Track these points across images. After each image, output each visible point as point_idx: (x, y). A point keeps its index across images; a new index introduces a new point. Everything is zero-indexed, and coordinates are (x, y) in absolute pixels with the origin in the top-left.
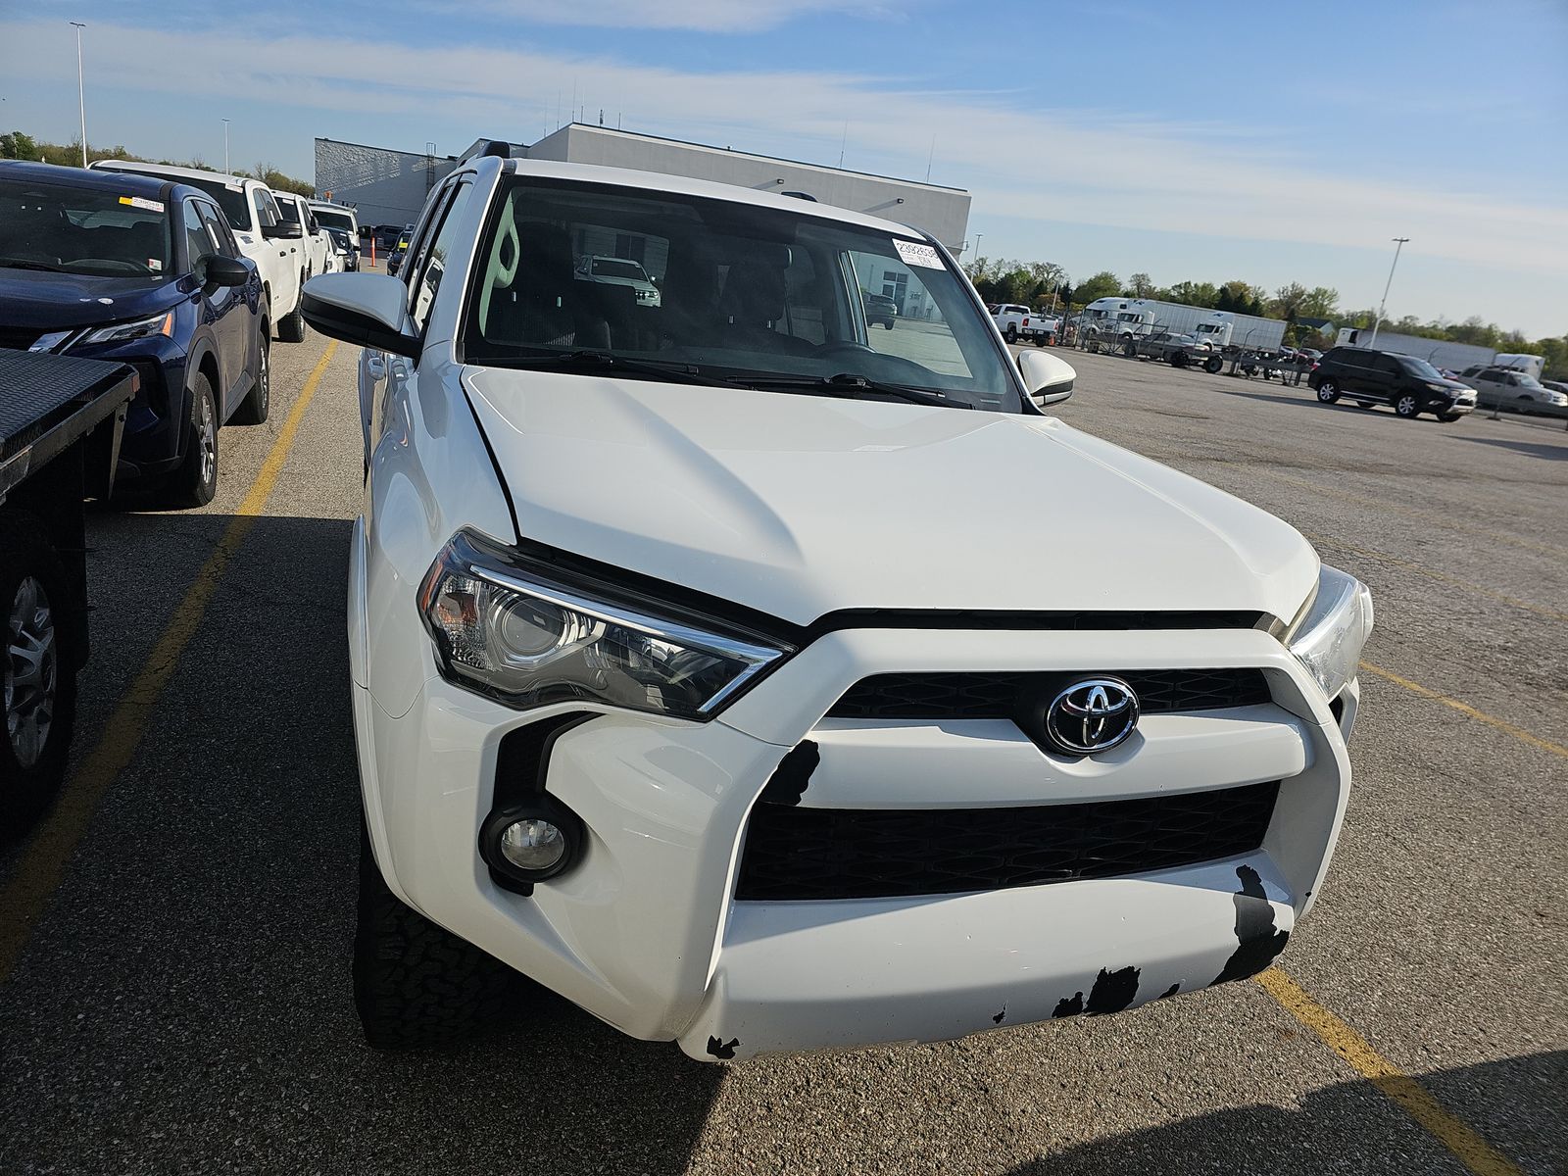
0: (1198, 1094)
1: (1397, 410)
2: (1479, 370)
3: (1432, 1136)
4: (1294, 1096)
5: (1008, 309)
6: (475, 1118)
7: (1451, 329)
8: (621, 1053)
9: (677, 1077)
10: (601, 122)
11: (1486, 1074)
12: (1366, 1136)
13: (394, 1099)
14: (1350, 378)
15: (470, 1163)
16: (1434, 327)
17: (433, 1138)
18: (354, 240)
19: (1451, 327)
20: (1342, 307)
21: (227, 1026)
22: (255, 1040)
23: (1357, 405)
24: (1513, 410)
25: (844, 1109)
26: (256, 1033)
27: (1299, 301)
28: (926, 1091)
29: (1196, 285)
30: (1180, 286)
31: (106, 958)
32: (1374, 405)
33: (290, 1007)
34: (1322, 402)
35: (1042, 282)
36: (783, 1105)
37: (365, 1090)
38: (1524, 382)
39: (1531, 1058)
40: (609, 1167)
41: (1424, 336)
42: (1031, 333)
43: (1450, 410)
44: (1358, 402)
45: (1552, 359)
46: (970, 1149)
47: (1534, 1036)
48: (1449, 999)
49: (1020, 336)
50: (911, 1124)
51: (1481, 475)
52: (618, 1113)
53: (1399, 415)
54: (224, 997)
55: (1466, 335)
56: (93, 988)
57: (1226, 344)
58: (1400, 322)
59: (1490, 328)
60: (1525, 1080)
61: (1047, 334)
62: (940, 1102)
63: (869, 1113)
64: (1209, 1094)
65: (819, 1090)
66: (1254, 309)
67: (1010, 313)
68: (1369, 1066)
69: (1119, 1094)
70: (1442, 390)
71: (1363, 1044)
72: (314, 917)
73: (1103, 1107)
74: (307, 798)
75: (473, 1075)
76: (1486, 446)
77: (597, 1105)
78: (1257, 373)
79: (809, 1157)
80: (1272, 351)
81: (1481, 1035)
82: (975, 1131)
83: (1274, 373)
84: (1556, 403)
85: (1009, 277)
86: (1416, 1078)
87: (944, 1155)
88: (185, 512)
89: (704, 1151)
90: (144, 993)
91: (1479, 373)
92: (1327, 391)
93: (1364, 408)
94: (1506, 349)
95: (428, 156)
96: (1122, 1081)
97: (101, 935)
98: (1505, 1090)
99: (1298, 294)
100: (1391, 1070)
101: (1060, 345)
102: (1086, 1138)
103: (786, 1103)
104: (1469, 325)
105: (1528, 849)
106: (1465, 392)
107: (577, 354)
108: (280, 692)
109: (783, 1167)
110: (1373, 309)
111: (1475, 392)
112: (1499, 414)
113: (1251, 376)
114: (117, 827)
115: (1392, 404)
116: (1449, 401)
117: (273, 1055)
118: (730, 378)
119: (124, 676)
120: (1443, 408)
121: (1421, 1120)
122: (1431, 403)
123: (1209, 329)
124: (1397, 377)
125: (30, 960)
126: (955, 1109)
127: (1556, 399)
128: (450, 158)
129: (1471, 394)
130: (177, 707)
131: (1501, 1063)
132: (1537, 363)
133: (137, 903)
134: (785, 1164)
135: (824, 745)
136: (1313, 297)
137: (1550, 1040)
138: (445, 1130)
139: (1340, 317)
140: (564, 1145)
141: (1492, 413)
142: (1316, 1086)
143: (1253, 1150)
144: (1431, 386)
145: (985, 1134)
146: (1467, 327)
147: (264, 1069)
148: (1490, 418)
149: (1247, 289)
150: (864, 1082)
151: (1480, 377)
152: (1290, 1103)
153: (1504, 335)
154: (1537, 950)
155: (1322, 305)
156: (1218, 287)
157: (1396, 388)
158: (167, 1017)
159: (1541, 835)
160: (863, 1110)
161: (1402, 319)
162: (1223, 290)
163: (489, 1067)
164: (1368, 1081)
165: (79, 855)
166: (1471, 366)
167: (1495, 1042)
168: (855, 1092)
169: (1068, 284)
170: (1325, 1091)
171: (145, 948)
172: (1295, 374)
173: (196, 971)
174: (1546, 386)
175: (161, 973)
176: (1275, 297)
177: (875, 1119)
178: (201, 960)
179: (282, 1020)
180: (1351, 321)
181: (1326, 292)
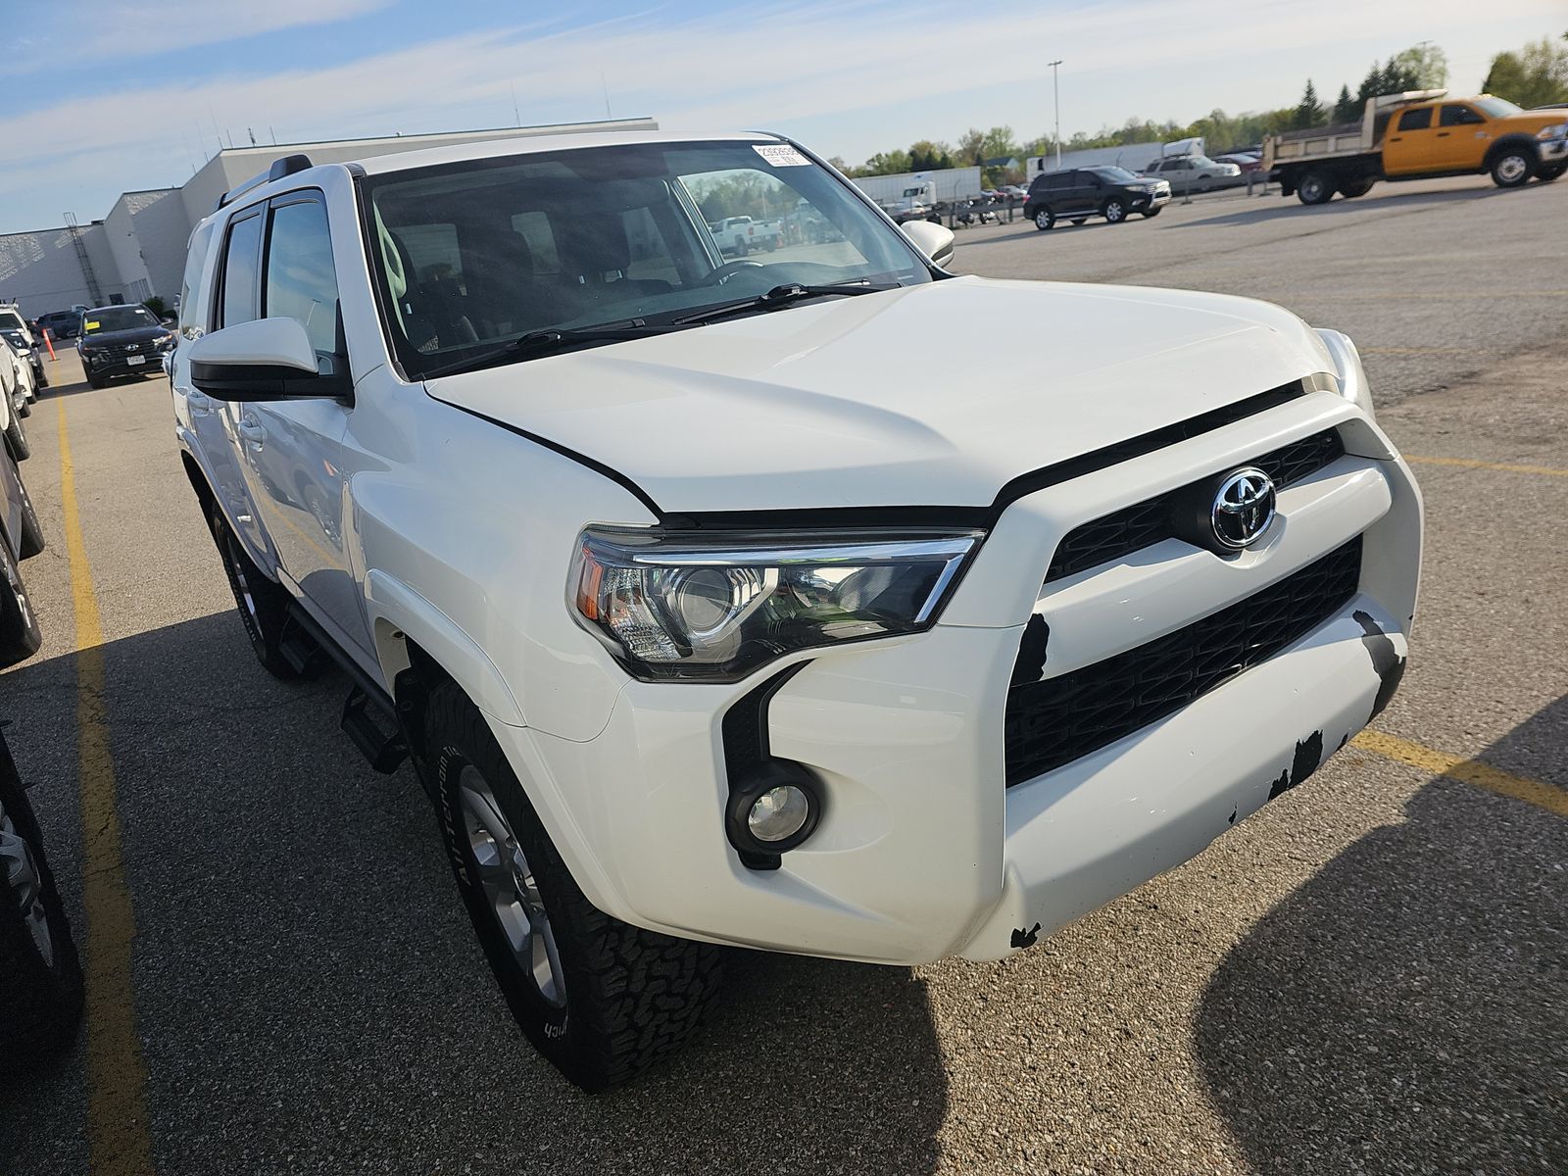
0: (1322, 840)
1: (1108, 219)
2: (1158, 164)
3: (1518, 800)
4: (1396, 811)
5: (730, 223)
6: (727, 1119)
7: (1116, 135)
8: (820, 1005)
9: (885, 1005)
10: (253, 141)
11: (1524, 735)
12: (1470, 820)
13: (637, 1135)
14: (1059, 201)
15: (749, 1161)
16: (1101, 137)
17: (699, 1154)
18: (28, 338)
19: (1116, 133)
20: (1019, 140)
21: (423, 1138)
22: (461, 1139)
23: (1071, 224)
24: (1197, 191)
25: (1049, 972)
26: (458, 1132)
27: (980, 146)
28: (1107, 928)
29: (887, 156)
30: (873, 160)
31: (249, 1126)
32: (1085, 220)
33: (474, 1095)
34: (1042, 230)
35: (746, 191)
36: (994, 990)
37: (604, 1139)
38: (1198, 163)
39: (1547, 710)
40: (879, 1110)
41: (1097, 147)
42: (759, 240)
43: (1151, 206)
44: (1073, 221)
45: (1207, 136)
46: (1174, 961)
47: (1538, 691)
48: (1459, 686)
49: (750, 246)
50: (1113, 962)
51: (1207, 253)
52: (853, 1059)
53: (1110, 222)
54: (401, 1113)
55: (1131, 136)
56: (255, 1159)
57: (934, 202)
58: (1072, 141)
59: (1147, 125)
60: (1554, 728)
61: (774, 237)
62: (1124, 933)
63: (1072, 967)
64: (1330, 836)
65: (1016, 965)
66: (945, 164)
67: (733, 226)
68: (1436, 765)
69: (1262, 865)
70: (1139, 189)
71: (1420, 747)
72: (440, 1003)
73: (1256, 881)
74: (353, 896)
75: (697, 1082)
76: (1199, 227)
77: (830, 1060)
78: (972, 222)
79: (1046, 1025)
80: (975, 198)
81: (1500, 705)
82: (1169, 944)
83: (988, 216)
84: (1230, 175)
85: (713, 193)
86: (1476, 759)
87: (1157, 975)
88: (18, 666)
89: (952, 1059)
90: (314, 1143)
91: (1160, 166)
92: (1043, 218)
93: (1079, 224)
94: (1169, 140)
95: (70, 228)
96: (1258, 854)
97: (227, 1106)
98: (1546, 741)
99: (977, 140)
100: (1452, 760)
101: (789, 244)
102: (1260, 913)
103: (996, 988)
104: (1129, 127)
105: (1438, 545)
106: (1159, 185)
107: (522, 340)
108: (251, 806)
109: (1030, 1043)
110: (1045, 135)
111: (1167, 183)
112: (1190, 198)
113: (969, 224)
114: (171, 998)
115: (1103, 214)
116: (1148, 198)
117: (490, 1146)
118: (678, 320)
119: (68, 849)
120: (1144, 205)
121: (1500, 790)
122: (1134, 203)
123: (915, 192)
124: (1099, 189)
125: (167, 1161)
126: (1141, 933)
127: (1230, 171)
128: (94, 223)
129: (1164, 186)
130: (150, 859)
131: (1529, 722)
132: (1199, 144)
133: (245, 1062)
134: (1029, 1039)
135: (1049, 614)
136: (992, 138)
137: (1551, 690)
138: (705, 1141)
139: (1019, 150)
140: (824, 1108)
141: (1183, 199)
142: (1407, 795)
143: (1393, 868)
144: (1130, 188)
145: (1179, 944)
146: (1129, 130)
147: (491, 1162)
148: (1183, 204)
149: (932, 147)
150: (1050, 942)
151: (1162, 170)
152: (1396, 819)
153: (1161, 128)
154: (1497, 623)
155: (1001, 143)
156: (906, 152)
157: (1099, 199)
158: (354, 1155)
159: (1441, 530)
160: (1065, 967)
161: (1072, 137)
162: (912, 154)
163: (708, 1068)
164: (1443, 777)
165: (148, 1040)
166: (1151, 161)
167: (1514, 707)
168: (1049, 954)
169: (770, 187)
170: (1416, 797)
171: (284, 1101)
172: (1007, 212)
173: (354, 1100)
174: (1218, 162)
175: (318, 1117)
176: (959, 148)
177: (1080, 969)
178: (352, 1088)
179: (475, 1109)
180: (1030, 151)
181: (1000, 130)
